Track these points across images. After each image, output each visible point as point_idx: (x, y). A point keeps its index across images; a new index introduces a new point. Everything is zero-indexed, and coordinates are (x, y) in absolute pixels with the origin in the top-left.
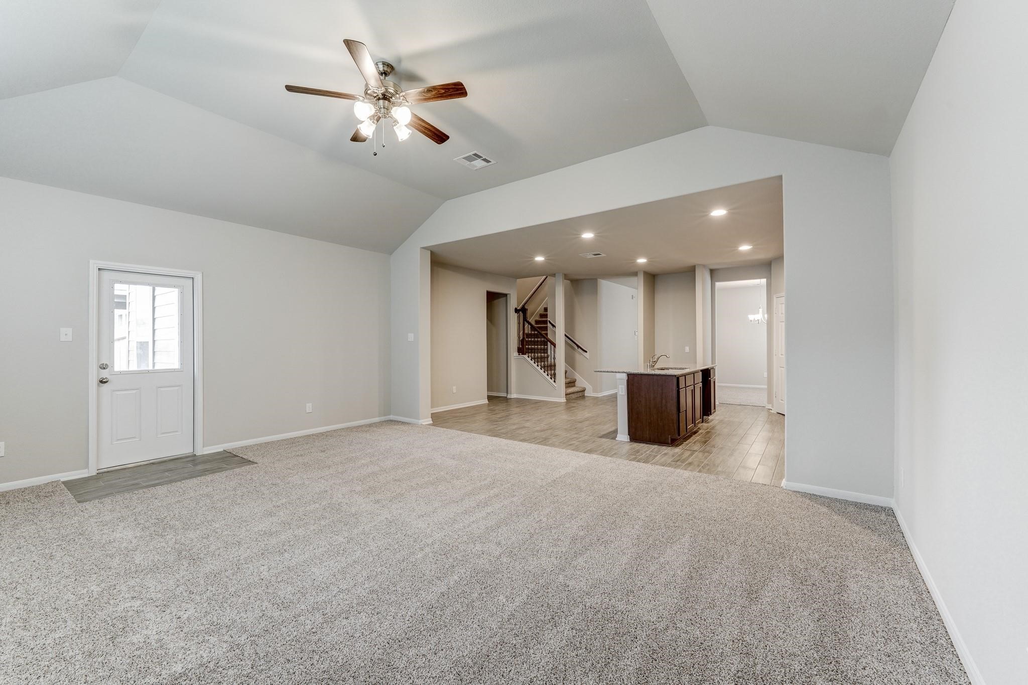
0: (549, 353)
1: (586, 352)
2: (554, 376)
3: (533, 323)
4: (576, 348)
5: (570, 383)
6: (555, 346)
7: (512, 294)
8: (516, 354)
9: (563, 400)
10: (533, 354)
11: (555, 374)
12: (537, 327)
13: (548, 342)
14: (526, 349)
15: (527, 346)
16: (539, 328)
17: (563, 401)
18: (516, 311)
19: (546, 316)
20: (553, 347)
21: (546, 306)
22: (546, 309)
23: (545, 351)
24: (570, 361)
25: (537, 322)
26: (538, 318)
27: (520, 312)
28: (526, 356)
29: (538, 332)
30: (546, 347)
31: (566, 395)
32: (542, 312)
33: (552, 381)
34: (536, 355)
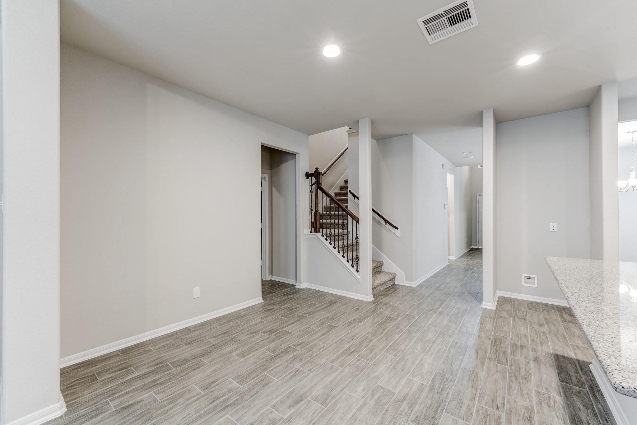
0: (350, 229)
1: (397, 228)
2: (355, 261)
3: (333, 195)
4: (384, 223)
5: (377, 269)
6: (358, 222)
7: (301, 153)
8: (307, 230)
9: (370, 298)
10: (328, 231)
11: (357, 258)
12: (337, 199)
13: (349, 217)
14: (320, 224)
15: (321, 221)
16: (340, 200)
17: (370, 300)
18: (308, 175)
19: (347, 188)
20: (354, 222)
21: (346, 179)
22: (346, 182)
23: (344, 226)
24: (377, 241)
25: (337, 194)
26: (338, 190)
27: (313, 177)
28: (319, 235)
29: (338, 204)
30: (345, 221)
31: (373, 289)
32: (343, 184)
33: (353, 270)
34: (332, 231)
